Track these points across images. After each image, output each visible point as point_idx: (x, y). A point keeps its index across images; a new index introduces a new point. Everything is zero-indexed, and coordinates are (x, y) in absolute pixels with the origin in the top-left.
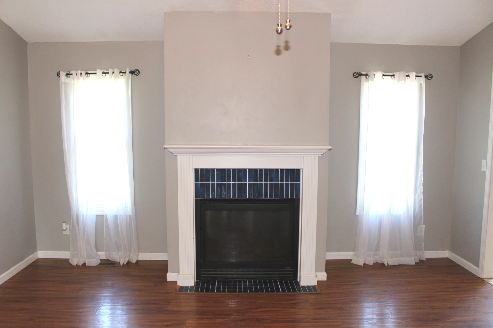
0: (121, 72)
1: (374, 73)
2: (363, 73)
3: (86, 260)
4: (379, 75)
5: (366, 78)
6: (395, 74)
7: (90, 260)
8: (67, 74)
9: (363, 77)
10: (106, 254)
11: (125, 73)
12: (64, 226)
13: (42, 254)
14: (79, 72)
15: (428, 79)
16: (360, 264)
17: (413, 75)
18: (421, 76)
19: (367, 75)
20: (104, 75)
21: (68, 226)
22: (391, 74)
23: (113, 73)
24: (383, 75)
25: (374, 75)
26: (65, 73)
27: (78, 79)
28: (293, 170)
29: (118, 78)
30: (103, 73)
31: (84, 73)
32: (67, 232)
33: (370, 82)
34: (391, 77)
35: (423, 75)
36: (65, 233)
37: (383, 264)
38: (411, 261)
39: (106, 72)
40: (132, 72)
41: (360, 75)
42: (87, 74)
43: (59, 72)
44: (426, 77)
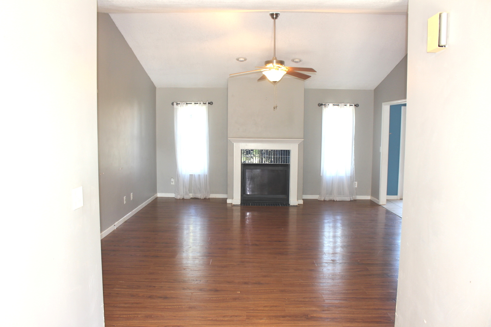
0: (204, 103)
1: (329, 104)
2: (323, 104)
3: (185, 196)
4: (331, 105)
5: (325, 106)
6: (339, 104)
7: (187, 196)
8: (177, 104)
9: (323, 106)
10: (193, 195)
11: (206, 103)
12: (172, 180)
13: (159, 195)
14: (183, 103)
15: (357, 107)
16: (322, 200)
17: (348, 105)
18: (352, 105)
19: (325, 105)
20: (195, 104)
21: (174, 180)
22: (338, 104)
23: (200, 103)
24: (333, 105)
25: (328, 105)
26: (176, 104)
27: (183, 106)
28: (287, 151)
29: (203, 106)
30: (195, 103)
31: (185, 103)
32: (173, 183)
33: (326, 108)
34: (337, 106)
35: (353, 105)
36: (172, 183)
37: (334, 201)
38: (348, 199)
39: (196, 103)
40: (209, 103)
41: (322, 105)
42: (187, 104)
43: (173, 103)
44: (355, 105)
